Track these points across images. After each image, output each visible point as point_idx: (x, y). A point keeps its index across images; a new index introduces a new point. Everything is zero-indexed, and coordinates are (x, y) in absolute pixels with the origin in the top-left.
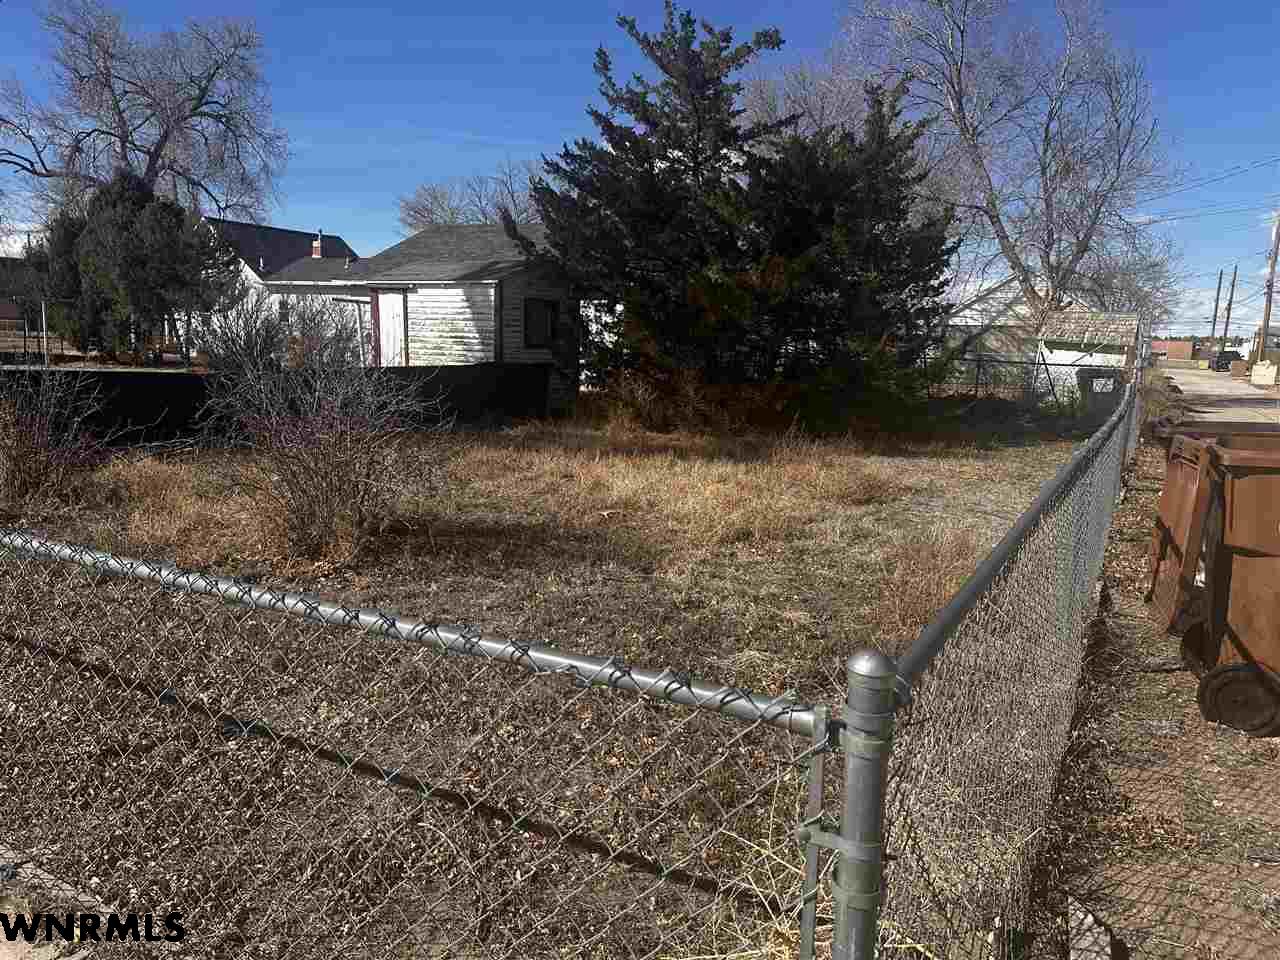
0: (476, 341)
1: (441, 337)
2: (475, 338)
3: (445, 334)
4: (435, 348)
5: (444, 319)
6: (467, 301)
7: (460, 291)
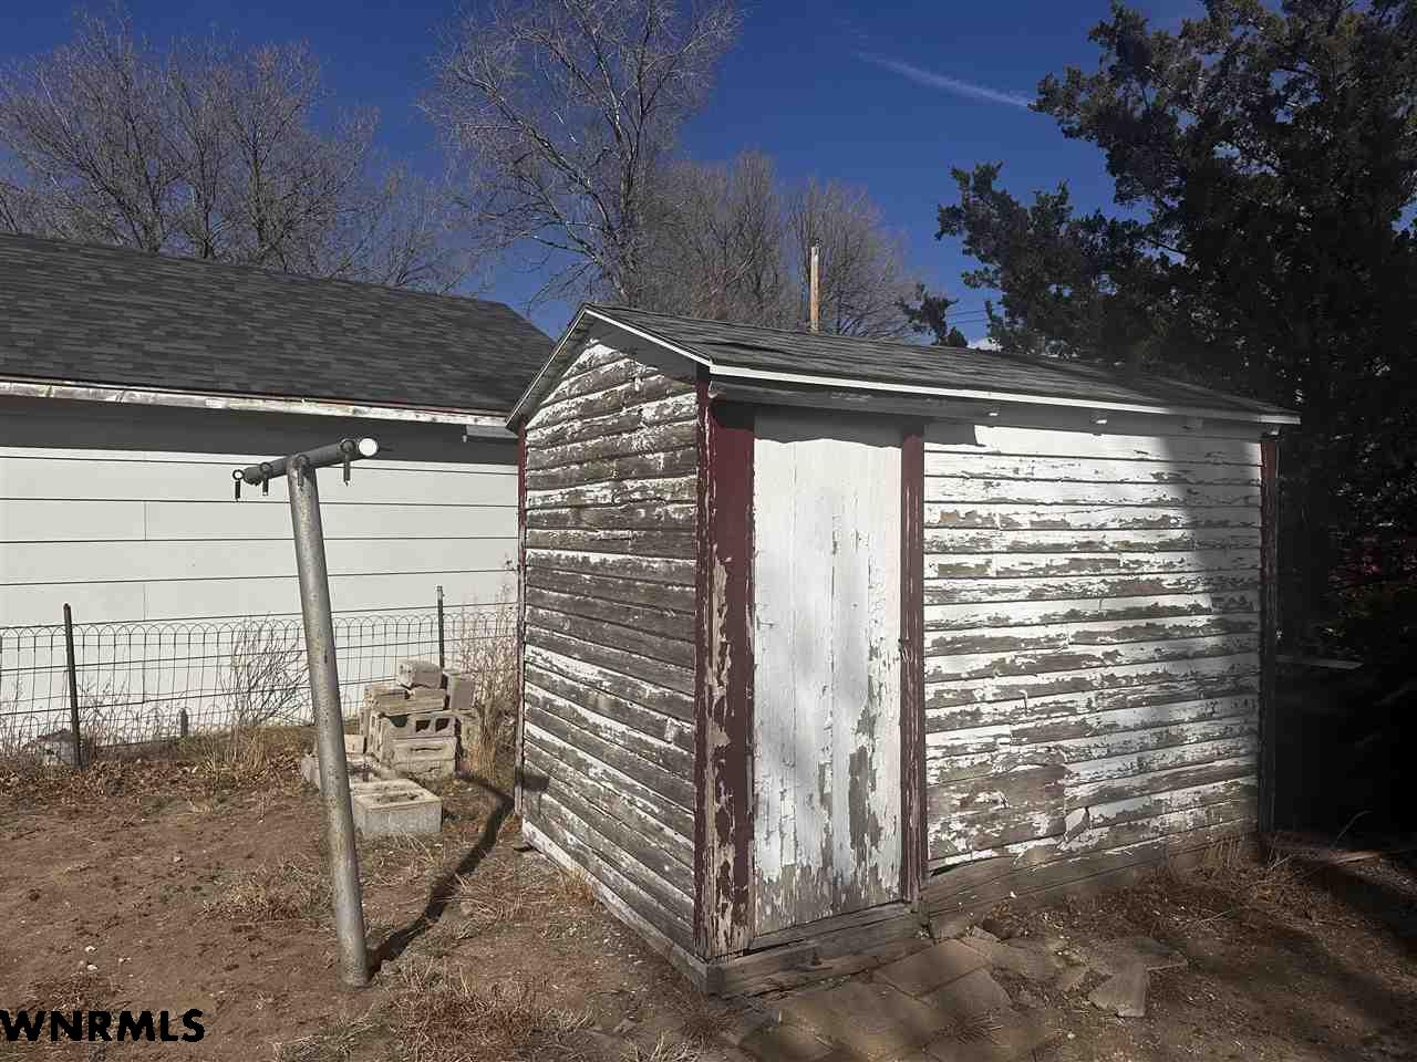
0: (1201, 621)
1: (1073, 616)
2: (1196, 610)
3: (1088, 607)
4: (1047, 665)
5: (1088, 546)
6: (1175, 480)
7: (1147, 444)
